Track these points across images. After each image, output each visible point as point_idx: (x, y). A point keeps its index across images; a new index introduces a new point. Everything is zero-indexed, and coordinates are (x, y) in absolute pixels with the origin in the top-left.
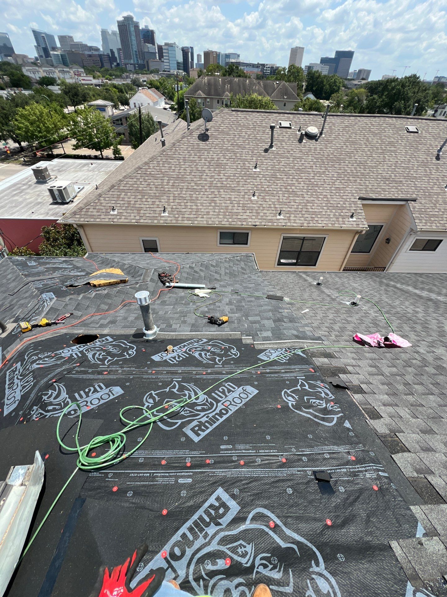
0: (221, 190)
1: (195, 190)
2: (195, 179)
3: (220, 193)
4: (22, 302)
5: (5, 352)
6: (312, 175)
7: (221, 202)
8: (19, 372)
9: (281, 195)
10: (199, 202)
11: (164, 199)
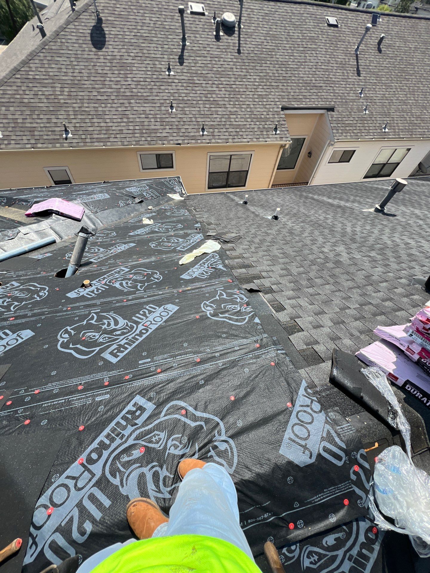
0: (132, 101)
1: (99, 102)
2: (97, 86)
3: (132, 105)
6: (233, 80)
7: (134, 116)
9: (201, 106)
10: (107, 117)
11: (62, 115)
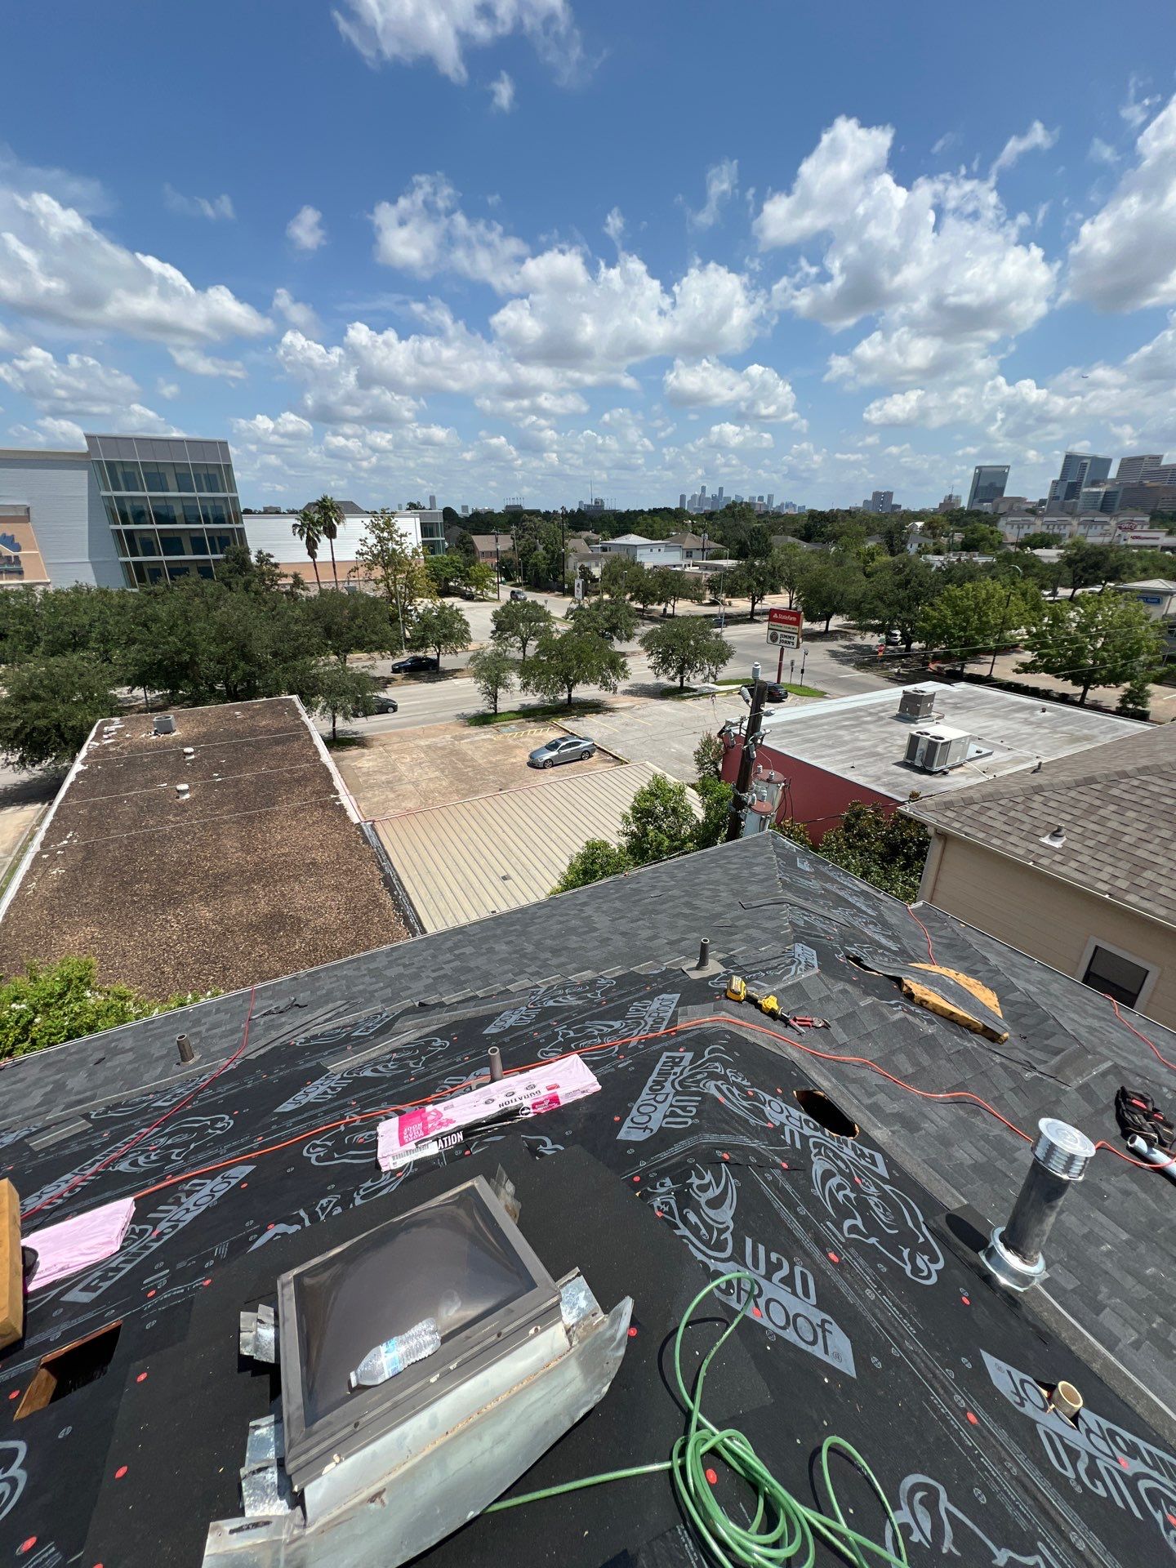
4: (753, 932)
5: (680, 1010)
8: (681, 1073)
